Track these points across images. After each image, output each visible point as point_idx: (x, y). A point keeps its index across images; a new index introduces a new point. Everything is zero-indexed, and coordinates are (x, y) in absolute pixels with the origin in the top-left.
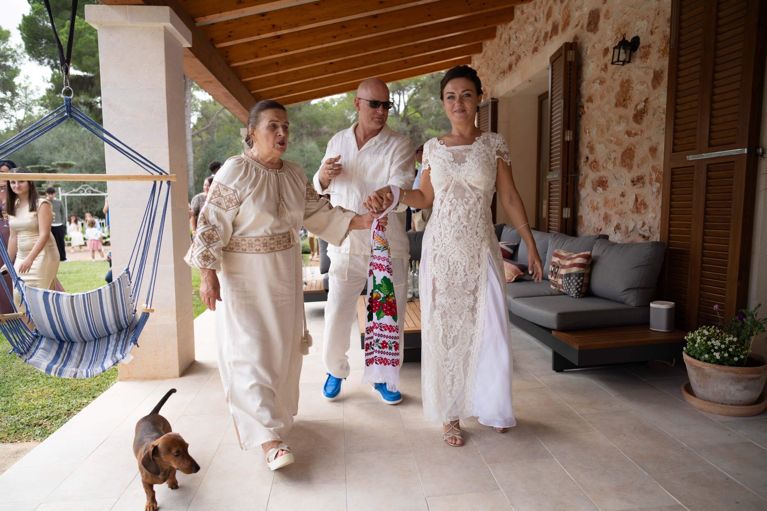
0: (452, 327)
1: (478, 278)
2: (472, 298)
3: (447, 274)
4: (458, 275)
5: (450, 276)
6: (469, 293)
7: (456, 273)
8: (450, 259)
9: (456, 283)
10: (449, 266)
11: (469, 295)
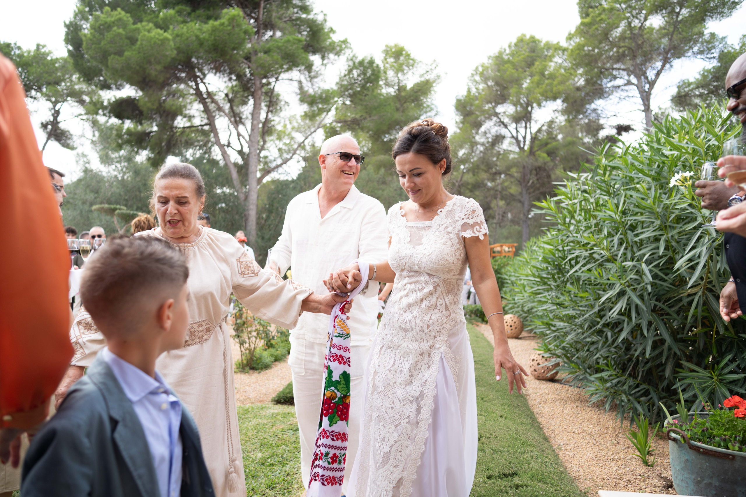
0: (384, 439)
1: (425, 382)
2: (415, 406)
3: (390, 370)
4: (403, 374)
5: (393, 372)
6: (411, 399)
7: (401, 371)
8: (397, 353)
9: (398, 383)
10: (395, 361)
11: (411, 402)
